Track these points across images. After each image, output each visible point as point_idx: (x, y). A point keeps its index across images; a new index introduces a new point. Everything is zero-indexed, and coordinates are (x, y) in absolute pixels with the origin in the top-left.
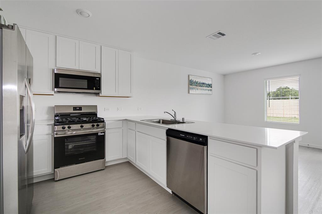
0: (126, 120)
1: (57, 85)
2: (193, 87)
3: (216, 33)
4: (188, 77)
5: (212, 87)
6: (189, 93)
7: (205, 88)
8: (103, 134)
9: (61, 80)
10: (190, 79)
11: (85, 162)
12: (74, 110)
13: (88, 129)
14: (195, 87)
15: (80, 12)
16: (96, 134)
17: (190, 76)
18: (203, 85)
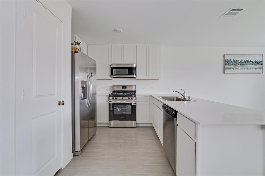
0: (151, 96)
1: (112, 74)
2: (230, 66)
3: (229, 11)
4: (223, 57)
5: (262, 64)
6: (224, 73)
7: (249, 66)
8: (135, 104)
9: (114, 71)
10: (226, 58)
11: (124, 120)
12: (122, 88)
13: (126, 100)
14: (234, 66)
15: (115, 31)
16: (131, 104)
17: (225, 56)
18: (247, 63)
